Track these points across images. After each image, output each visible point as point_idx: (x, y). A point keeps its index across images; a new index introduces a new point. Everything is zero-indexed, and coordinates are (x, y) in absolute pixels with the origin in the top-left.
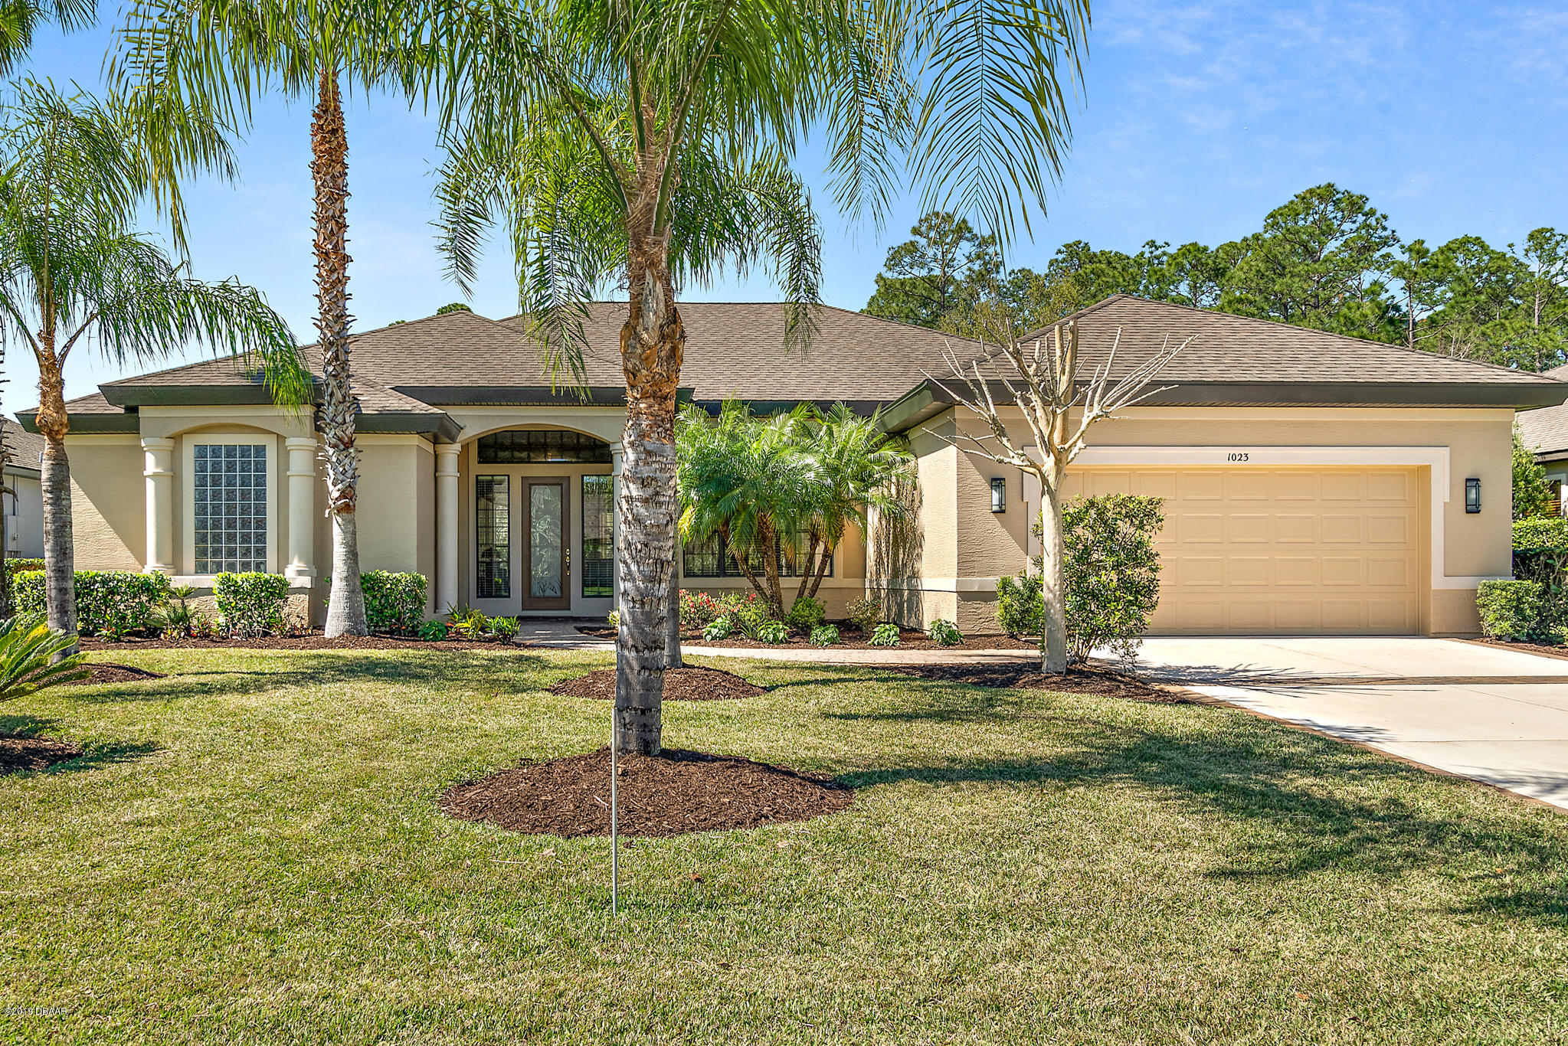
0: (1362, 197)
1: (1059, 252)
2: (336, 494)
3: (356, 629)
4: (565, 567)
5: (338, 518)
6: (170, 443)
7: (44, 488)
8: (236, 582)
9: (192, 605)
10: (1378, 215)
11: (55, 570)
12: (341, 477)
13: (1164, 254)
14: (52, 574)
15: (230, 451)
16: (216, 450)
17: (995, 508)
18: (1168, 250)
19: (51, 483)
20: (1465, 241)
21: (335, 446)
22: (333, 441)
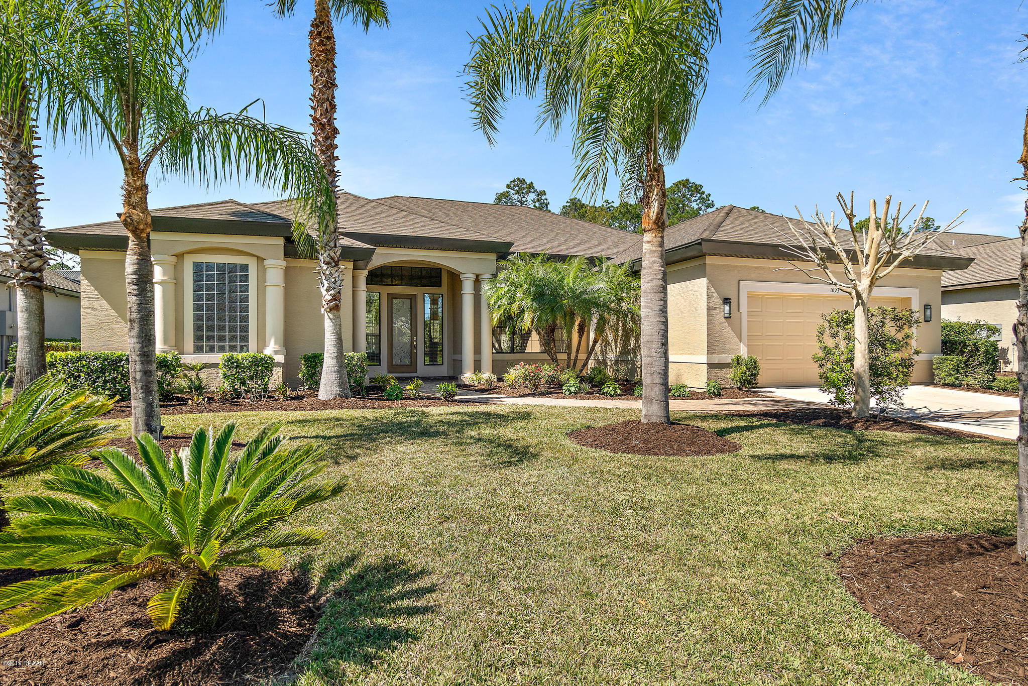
0: (700, 186)
1: (568, 202)
2: (329, 298)
3: (344, 393)
4: (413, 347)
5: (329, 314)
6: (174, 259)
7: (127, 280)
8: (238, 360)
9: (203, 375)
10: (706, 194)
11: (140, 354)
12: (333, 286)
13: (612, 206)
14: (137, 359)
15: (221, 267)
16: (209, 266)
17: (726, 316)
18: (613, 204)
19: (136, 276)
20: (754, 208)
21: (328, 263)
22: (328, 259)
